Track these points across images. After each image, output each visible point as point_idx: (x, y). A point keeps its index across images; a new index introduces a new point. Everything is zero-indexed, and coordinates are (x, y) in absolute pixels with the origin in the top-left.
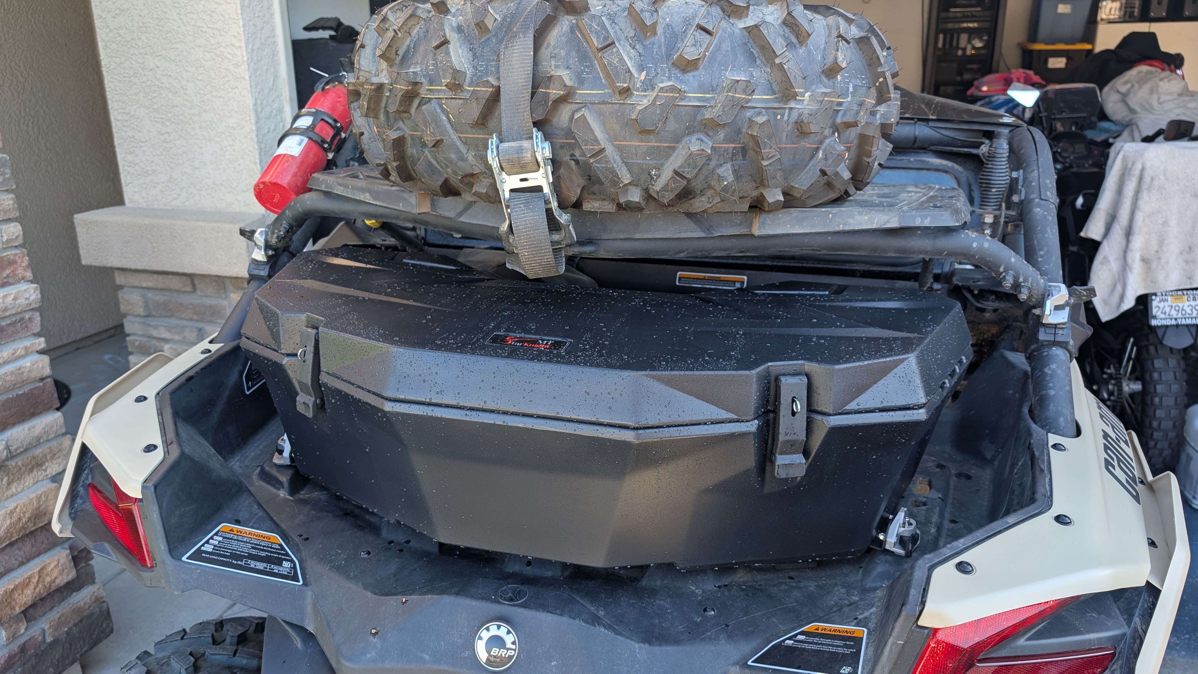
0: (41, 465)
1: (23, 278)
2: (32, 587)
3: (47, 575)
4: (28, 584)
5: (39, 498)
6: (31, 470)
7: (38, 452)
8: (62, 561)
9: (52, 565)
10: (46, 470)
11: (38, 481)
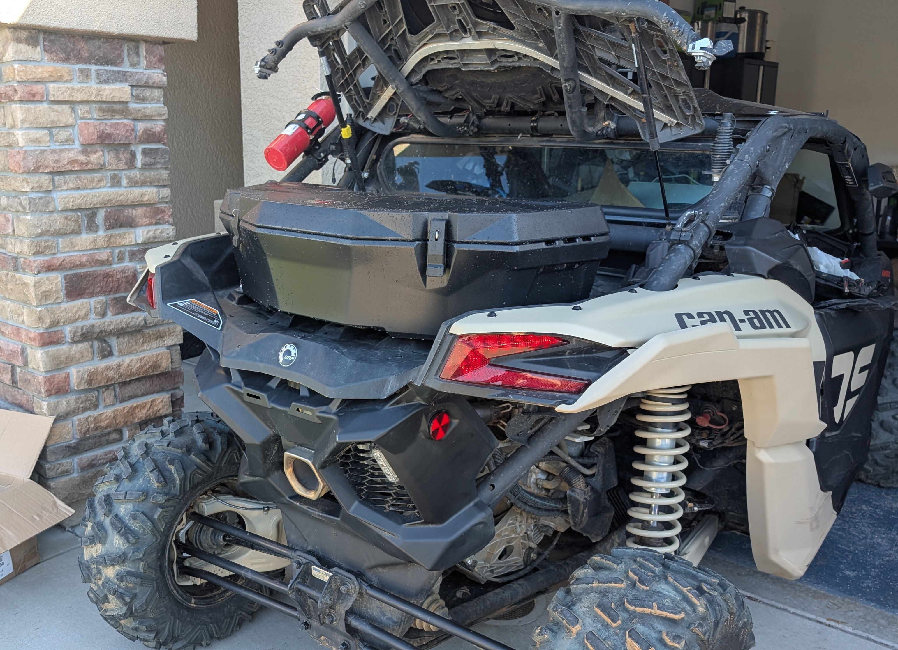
0: (163, 337)
1: (168, 222)
2: (146, 409)
3: (156, 405)
4: (144, 407)
5: (158, 356)
6: (156, 339)
7: (161, 328)
8: (165, 400)
9: (159, 401)
10: (164, 341)
11: (159, 347)
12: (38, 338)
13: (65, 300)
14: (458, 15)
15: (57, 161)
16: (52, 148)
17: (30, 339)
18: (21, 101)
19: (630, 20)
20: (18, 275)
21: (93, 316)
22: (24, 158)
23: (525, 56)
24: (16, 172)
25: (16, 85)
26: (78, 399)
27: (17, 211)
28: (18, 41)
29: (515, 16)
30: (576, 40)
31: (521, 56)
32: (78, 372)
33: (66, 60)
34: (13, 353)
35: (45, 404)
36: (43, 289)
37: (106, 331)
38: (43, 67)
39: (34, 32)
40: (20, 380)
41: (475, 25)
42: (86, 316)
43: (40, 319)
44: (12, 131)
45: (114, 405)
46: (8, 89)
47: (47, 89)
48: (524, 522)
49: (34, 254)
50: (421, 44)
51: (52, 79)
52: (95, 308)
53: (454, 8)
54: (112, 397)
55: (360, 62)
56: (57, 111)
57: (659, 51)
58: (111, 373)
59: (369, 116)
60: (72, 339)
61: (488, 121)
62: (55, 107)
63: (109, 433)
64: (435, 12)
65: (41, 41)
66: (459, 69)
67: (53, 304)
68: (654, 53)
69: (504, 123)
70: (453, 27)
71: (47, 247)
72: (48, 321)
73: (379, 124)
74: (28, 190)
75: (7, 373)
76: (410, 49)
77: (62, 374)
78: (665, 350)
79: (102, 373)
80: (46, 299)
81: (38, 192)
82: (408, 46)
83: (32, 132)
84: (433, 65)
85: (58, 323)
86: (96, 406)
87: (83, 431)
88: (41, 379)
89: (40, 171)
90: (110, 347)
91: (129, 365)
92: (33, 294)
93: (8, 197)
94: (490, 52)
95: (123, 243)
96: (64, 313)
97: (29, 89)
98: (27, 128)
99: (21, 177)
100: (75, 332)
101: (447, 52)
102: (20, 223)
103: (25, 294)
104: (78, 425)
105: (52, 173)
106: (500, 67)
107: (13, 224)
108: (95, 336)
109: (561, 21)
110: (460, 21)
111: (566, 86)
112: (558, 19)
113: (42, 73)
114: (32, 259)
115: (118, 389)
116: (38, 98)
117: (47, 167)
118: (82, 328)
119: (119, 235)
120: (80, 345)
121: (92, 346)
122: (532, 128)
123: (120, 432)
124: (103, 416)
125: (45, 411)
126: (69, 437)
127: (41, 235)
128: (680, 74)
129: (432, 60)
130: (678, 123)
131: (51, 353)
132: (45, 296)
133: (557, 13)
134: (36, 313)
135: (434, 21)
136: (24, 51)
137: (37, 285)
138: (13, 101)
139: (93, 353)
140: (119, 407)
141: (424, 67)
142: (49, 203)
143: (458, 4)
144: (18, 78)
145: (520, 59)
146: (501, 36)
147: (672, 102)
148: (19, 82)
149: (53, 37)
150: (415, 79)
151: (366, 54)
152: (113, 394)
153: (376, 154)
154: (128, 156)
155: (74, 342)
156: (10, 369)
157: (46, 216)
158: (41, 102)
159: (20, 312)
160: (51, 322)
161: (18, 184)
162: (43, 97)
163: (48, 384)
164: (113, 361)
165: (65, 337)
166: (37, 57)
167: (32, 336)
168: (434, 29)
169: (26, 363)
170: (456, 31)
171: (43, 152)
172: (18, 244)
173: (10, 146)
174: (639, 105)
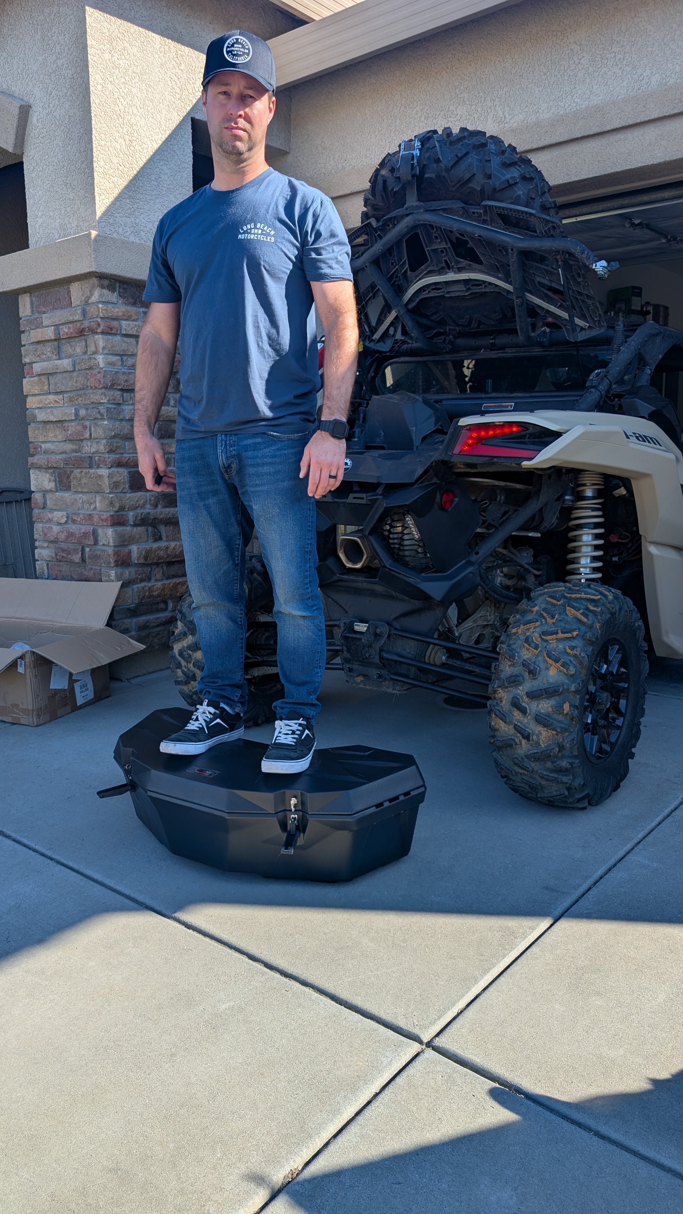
12: (109, 519)
13: (129, 491)
14: (445, 256)
15: (126, 381)
16: (123, 370)
17: (102, 520)
18: (102, 333)
19: (558, 252)
20: (92, 471)
21: (148, 506)
22: (104, 376)
23: (490, 284)
24: (96, 388)
25: (99, 320)
26: (137, 571)
27: (95, 419)
28: (102, 287)
29: (484, 255)
30: (524, 270)
31: (487, 284)
32: (138, 549)
33: (134, 304)
34: (85, 535)
35: (113, 573)
36: (115, 480)
37: (158, 519)
38: (118, 308)
39: (113, 281)
40: (89, 558)
41: (457, 262)
42: (143, 506)
43: (111, 504)
44: (93, 356)
45: (162, 580)
46: (92, 324)
47: (120, 325)
48: (493, 613)
49: (108, 452)
50: (418, 278)
51: (124, 317)
52: (150, 500)
53: (442, 252)
54: (161, 574)
55: (371, 294)
56: (127, 343)
57: (576, 276)
58: (162, 553)
59: (374, 338)
60: (134, 521)
61: (460, 341)
62: (126, 339)
63: (158, 603)
64: (429, 254)
65: (117, 289)
66: (443, 296)
67: (120, 493)
68: (573, 276)
69: (472, 342)
70: (440, 266)
71: (117, 447)
72: (117, 505)
73: (381, 344)
74: (106, 401)
75: (78, 553)
76: (409, 283)
77: (126, 550)
78: (583, 433)
79: (155, 551)
80: (116, 489)
81: (112, 404)
82: (407, 282)
83: (109, 357)
84: (424, 295)
85: (124, 508)
86: (149, 579)
87: (141, 597)
88: (110, 551)
89: (115, 387)
90: (160, 532)
91: (174, 549)
92: (107, 483)
93: (87, 409)
94: (466, 282)
95: (170, 451)
96: (129, 501)
97: (109, 324)
98: (106, 354)
99: (100, 391)
100: (136, 517)
101: (435, 284)
102: (97, 428)
103: (98, 485)
104: (137, 592)
105: (121, 390)
106: (472, 293)
107: (90, 430)
108: (150, 521)
109: (515, 255)
110: (446, 261)
111: (517, 302)
112: (512, 254)
113: (118, 312)
114: (107, 456)
115: (165, 568)
116: (114, 331)
117: (119, 385)
118: (141, 514)
119: (168, 444)
120: (139, 528)
121: (147, 530)
122: (492, 343)
123: (166, 603)
124: (155, 588)
125: (113, 578)
126: (130, 601)
127: (114, 437)
128: (589, 292)
129: (425, 290)
130: (589, 327)
131: (118, 532)
132: (115, 485)
133: (512, 250)
134: (108, 499)
135: (428, 260)
136: (106, 294)
137: (110, 476)
138: (95, 333)
139: (148, 536)
140: (167, 582)
141: (418, 297)
142: (120, 412)
143: (445, 248)
144: (101, 315)
145: (486, 286)
146: (474, 271)
147: (585, 311)
148: (101, 318)
149: (125, 286)
150: (410, 306)
151: (378, 287)
152: (161, 571)
153: (374, 372)
154: (175, 382)
155: (135, 525)
156: (80, 549)
157: (118, 423)
158: (116, 334)
159: (92, 501)
160: (120, 506)
161: (98, 397)
162: (117, 331)
163: (116, 556)
164: (163, 544)
165: (128, 520)
166: (114, 300)
167: (104, 517)
168: (427, 267)
169: (96, 543)
170: (443, 268)
171: (117, 373)
172: (95, 445)
173: (91, 368)
174: (565, 315)
